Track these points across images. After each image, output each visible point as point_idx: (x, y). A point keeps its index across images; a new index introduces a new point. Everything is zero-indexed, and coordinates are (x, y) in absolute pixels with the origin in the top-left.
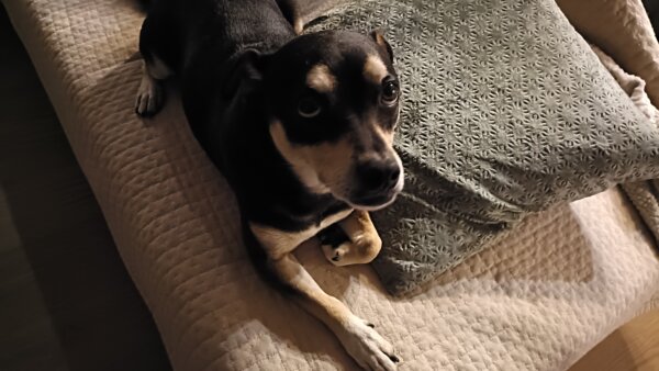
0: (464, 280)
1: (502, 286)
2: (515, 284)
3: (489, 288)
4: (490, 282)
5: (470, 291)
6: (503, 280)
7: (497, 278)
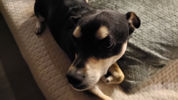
0: (151, 85)
1: (165, 86)
2: (169, 85)
3: (160, 87)
4: (160, 85)
5: (154, 89)
6: (164, 84)
7: (162, 83)
